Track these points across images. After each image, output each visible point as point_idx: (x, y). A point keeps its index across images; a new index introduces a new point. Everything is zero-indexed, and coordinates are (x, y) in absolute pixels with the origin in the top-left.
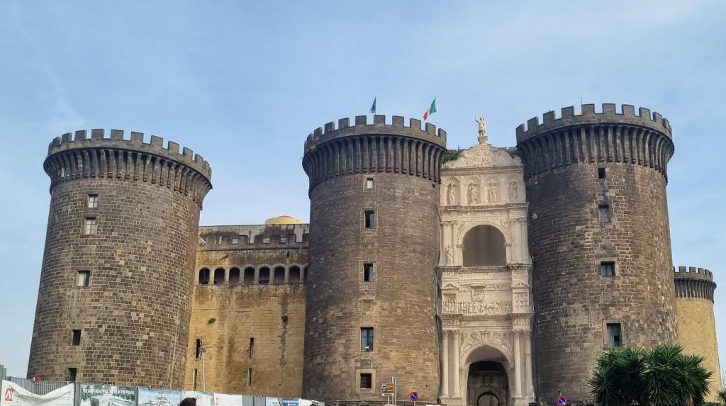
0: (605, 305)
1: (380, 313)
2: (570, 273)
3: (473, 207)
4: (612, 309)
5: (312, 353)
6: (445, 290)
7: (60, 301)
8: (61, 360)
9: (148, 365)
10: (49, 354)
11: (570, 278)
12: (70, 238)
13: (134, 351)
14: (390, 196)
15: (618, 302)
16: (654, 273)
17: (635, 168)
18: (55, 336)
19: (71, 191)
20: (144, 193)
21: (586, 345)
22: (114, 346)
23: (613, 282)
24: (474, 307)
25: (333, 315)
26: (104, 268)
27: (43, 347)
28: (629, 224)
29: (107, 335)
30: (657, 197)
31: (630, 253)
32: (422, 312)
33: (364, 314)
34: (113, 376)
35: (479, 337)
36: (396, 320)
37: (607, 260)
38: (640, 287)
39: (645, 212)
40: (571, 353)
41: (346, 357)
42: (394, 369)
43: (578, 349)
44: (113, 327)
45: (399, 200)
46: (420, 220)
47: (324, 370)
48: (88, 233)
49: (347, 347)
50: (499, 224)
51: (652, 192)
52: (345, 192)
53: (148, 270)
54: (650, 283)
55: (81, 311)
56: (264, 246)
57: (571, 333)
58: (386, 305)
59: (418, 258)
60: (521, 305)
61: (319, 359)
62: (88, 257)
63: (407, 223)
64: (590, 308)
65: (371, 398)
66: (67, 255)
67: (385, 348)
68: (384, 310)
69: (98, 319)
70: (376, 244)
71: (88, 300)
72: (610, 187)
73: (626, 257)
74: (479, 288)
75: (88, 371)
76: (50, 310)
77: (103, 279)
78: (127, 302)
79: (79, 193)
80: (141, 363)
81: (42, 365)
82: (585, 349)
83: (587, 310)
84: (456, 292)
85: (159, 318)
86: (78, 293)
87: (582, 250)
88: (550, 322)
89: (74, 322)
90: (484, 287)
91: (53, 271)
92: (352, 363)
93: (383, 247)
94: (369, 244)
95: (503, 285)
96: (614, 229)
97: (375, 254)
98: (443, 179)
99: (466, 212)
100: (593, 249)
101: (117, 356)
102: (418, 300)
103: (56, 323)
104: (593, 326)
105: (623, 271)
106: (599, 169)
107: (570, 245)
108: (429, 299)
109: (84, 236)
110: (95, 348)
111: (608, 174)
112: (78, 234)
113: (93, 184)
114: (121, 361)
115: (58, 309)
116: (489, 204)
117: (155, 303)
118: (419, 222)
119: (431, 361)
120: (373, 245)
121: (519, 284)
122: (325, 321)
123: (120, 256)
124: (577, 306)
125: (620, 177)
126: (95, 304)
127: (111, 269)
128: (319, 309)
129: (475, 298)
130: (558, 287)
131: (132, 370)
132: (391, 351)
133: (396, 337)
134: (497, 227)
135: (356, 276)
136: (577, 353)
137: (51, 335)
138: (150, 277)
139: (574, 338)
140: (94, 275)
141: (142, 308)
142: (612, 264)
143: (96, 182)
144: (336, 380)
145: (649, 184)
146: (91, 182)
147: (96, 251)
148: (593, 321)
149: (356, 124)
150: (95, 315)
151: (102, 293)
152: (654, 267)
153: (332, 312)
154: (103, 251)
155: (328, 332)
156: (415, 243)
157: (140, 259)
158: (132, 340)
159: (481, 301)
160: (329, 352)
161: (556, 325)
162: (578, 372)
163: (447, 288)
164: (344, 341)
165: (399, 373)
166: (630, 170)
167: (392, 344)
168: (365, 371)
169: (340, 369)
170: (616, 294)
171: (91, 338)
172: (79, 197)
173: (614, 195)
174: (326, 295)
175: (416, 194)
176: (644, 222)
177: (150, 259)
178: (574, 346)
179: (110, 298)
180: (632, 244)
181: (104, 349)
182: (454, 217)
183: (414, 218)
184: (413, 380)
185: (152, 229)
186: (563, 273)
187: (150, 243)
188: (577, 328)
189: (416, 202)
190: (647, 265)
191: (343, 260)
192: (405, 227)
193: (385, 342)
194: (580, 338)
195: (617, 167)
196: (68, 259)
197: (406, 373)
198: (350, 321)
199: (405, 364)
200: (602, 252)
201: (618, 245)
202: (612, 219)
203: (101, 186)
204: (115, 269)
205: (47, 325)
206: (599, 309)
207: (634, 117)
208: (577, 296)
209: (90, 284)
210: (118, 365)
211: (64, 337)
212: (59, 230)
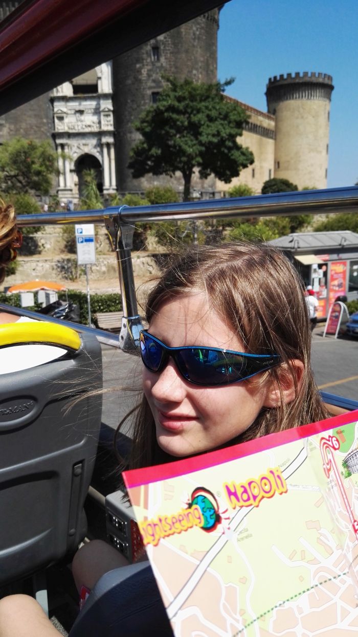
1: (9, 133)
6: (57, 113)
11: (132, 104)
24: (78, 126)
28: (173, 62)
30: (199, 38)
32: (40, 131)
35: (82, 147)
37: (156, 90)
58: (12, 127)
60: (108, 124)
68: (11, 130)
74: (81, 112)
84: (64, 115)
87: (140, 83)
88: (123, 136)
90: (84, 111)
95: (95, 109)
96: (162, 66)
100: (147, 82)
102: (35, 122)
107: (133, 79)
108: (45, 121)
121: (105, 108)
129: (78, 119)
130: (126, 111)
159: (82, 121)
161: (125, 139)
173: (163, 39)
176: (186, 60)
186: (129, 101)
200: (153, 85)
202: (161, 58)
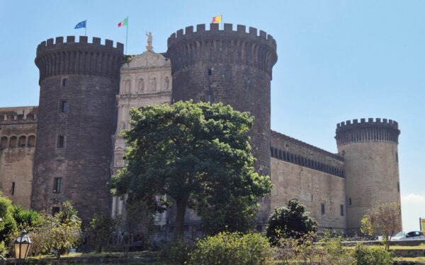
1: (67, 168)
3: (140, 95)
6: (117, 151)
14: (77, 90)
17: (233, 67)
25: (41, 170)
30: (250, 86)
32: (98, 166)
33: (57, 169)
36: (78, 172)
39: (238, 97)
45: (84, 93)
46: (100, 105)
49: (46, 190)
56: (22, 122)
58: (71, 163)
59: (96, 131)
63: (88, 108)
67: (69, 191)
68: (70, 166)
70: (67, 123)
72: (214, 81)
84: (124, 152)
93: (71, 124)
94: (62, 122)
97: (66, 130)
98: (122, 76)
102: (94, 159)
106: (208, 69)
116: (149, 93)
118: (98, 107)
120: (64, 123)
122: (37, 173)
125: (221, 74)
132: (73, 193)
133: (77, 184)
135: (54, 144)
145: (243, 77)
153: (40, 168)
155: (38, 181)
156: (94, 121)
163: (118, 149)
164: (45, 187)
166: (229, 69)
167: (75, 188)
168: (55, 205)
173: (216, 86)
174: (38, 156)
175: (97, 88)
182: (127, 102)
183: (94, 104)
189: (97, 93)
191: (48, 133)
192: (87, 110)
195: (220, 67)
198: (49, 173)
199: (83, 201)
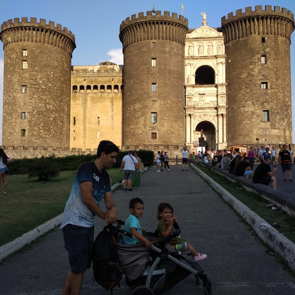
0: (263, 102)
1: (160, 106)
2: (246, 88)
3: (200, 57)
4: (265, 104)
5: (129, 123)
6: (188, 95)
7: (14, 100)
8: (18, 125)
9: (56, 128)
10: (12, 123)
11: (246, 90)
12: (16, 70)
13: (49, 122)
14: (163, 51)
15: (269, 101)
16: (284, 88)
17: (279, 38)
18: (14, 115)
19: (14, 48)
20: (48, 49)
21: (253, 120)
22: (41, 120)
23: (266, 92)
24: (200, 103)
25: (138, 107)
26: (33, 84)
27: (9, 120)
28: (275, 64)
29: (37, 115)
30: (287, 52)
31: (274, 78)
32: (178, 106)
33: (152, 106)
34: (41, 133)
35: (203, 116)
36: (167, 109)
37: (264, 81)
38: (278, 94)
39: (282, 59)
40: (246, 124)
41: (145, 125)
42: (166, 131)
43: (249, 122)
44: (39, 111)
45: (167, 53)
46: (177, 63)
47: (135, 131)
48: (24, 68)
49: (145, 121)
50: (213, 65)
51: (285, 49)
52: (142, 49)
53: (52, 85)
54: (283, 92)
55: (25, 104)
56: (101, 75)
57: (246, 115)
58: (162, 102)
59: (176, 81)
61: (132, 126)
62: (25, 79)
63: (171, 64)
64: (255, 104)
65: (156, 143)
66: (15, 78)
67: (162, 121)
68: (161, 104)
69: (33, 107)
70: (157, 74)
71: (27, 99)
72: (267, 47)
73: (273, 80)
74: (203, 95)
75: (30, 131)
76: (10, 103)
77: (33, 89)
78: (44, 100)
79: (18, 49)
80: (53, 127)
81: (10, 128)
82: (253, 122)
83: (254, 104)
84: (192, 96)
85: (58, 107)
86: (23, 96)
87: (253, 76)
88: (236, 110)
89: (22, 109)
90: (205, 94)
91: (10, 85)
92: (148, 128)
93: (160, 75)
94: (154, 74)
95: (214, 93)
96: (268, 67)
97: (157, 79)
98: (186, 43)
99: (197, 59)
100: (258, 76)
101: (42, 124)
102: (176, 100)
103: (14, 109)
104: (257, 112)
105: (271, 86)
106: (262, 38)
107: (247, 74)
109: (22, 69)
110: (32, 121)
111: (266, 41)
112: (20, 68)
113: (24, 44)
114: (44, 126)
115: (14, 103)
116: (208, 55)
117: (56, 100)
118: (176, 64)
119: (181, 127)
121: (221, 93)
122: (134, 110)
123: (39, 79)
124: (249, 102)
125: (272, 42)
126: (31, 101)
127: (36, 85)
128: (131, 104)
129: (201, 99)
130: (240, 94)
131: (49, 130)
132: (165, 123)
133: (167, 117)
134: (211, 66)
135: (148, 89)
136: (249, 124)
137: (12, 114)
138: (53, 89)
139: (247, 117)
140: (29, 88)
141: (51, 103)
142: (266, 83)
143: (26, 43)
144: (141, 135)
145: (284, 45)
146: (23, 44)
147: (28, 76)
148: (256, 109)
149: (147, 15)
150: (31, 106)
151: (33, 96)
152: (285, 85)
153: (138, 106)
154: (32, 76)
155: (136, 114)
156: (174, 74)
157: (48, 80)
158: (48, 117)
159: (203, 101)
160: (137, 123)
161: (239, 111)
162: (248, 132)
163: (189, 94)
164: (144, 118)
165: (168, 132)
166: (276, 39)
167: (165, 120)
168: (154, 131)
169: (142, 131)
170: (267, 97)
171: (30, 116)
172: (18, 50)
173: (269, 51)
174: (134, 98)
175: (175, 50)
176: (282, 64)
177: (52, 81)
178: (247, 120)
179: (37, 98)
180: (276, 74)
181: (37, 121)
182: (191, 61)
183: (174, 62)
184: (174, 136)
185: (52, 66)
186: (243, 88)
187: (52, 73)
188: (249, 113)
189: (175, 54)
190: (282, 84)
191: (142, 81)
192: (170, 66)
193: (162, 119)
194: (250, 117)
195: (271, 37)
196: (16, 80)
197: (171, 132)
198: (146, 109)
199: (171, 129)
200: (262, 78)
201: (270, 74)
202: (267, 62)
203: (28, 45)
204: (38, 85)
205: (10, 110)
206: (259, 104)
207: (280, 12)
208: (249, 98)
209: (27, 92)
210: (43, 128)
211: (18, 116)
212: (10, 66)
